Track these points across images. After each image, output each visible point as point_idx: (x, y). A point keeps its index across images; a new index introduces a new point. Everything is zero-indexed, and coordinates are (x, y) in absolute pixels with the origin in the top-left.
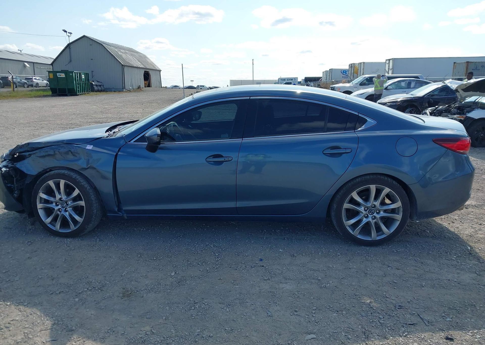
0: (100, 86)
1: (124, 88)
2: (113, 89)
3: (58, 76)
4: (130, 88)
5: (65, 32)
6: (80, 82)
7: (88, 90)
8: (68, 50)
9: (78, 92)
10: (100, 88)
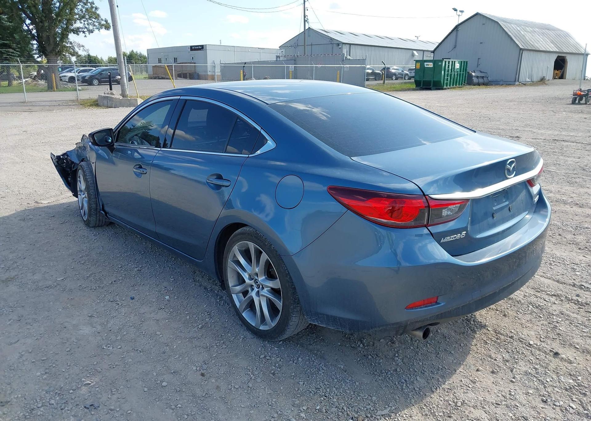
0: (483, 77)
1: (517, 80)
2: (501, 82)
3: (425, 66)
4: (528, 80)
5: (455, 11)
6: (451, 72)
7: (462, 83)
8: (454, 33)
9: (445, 85)
10: (481, 80)
